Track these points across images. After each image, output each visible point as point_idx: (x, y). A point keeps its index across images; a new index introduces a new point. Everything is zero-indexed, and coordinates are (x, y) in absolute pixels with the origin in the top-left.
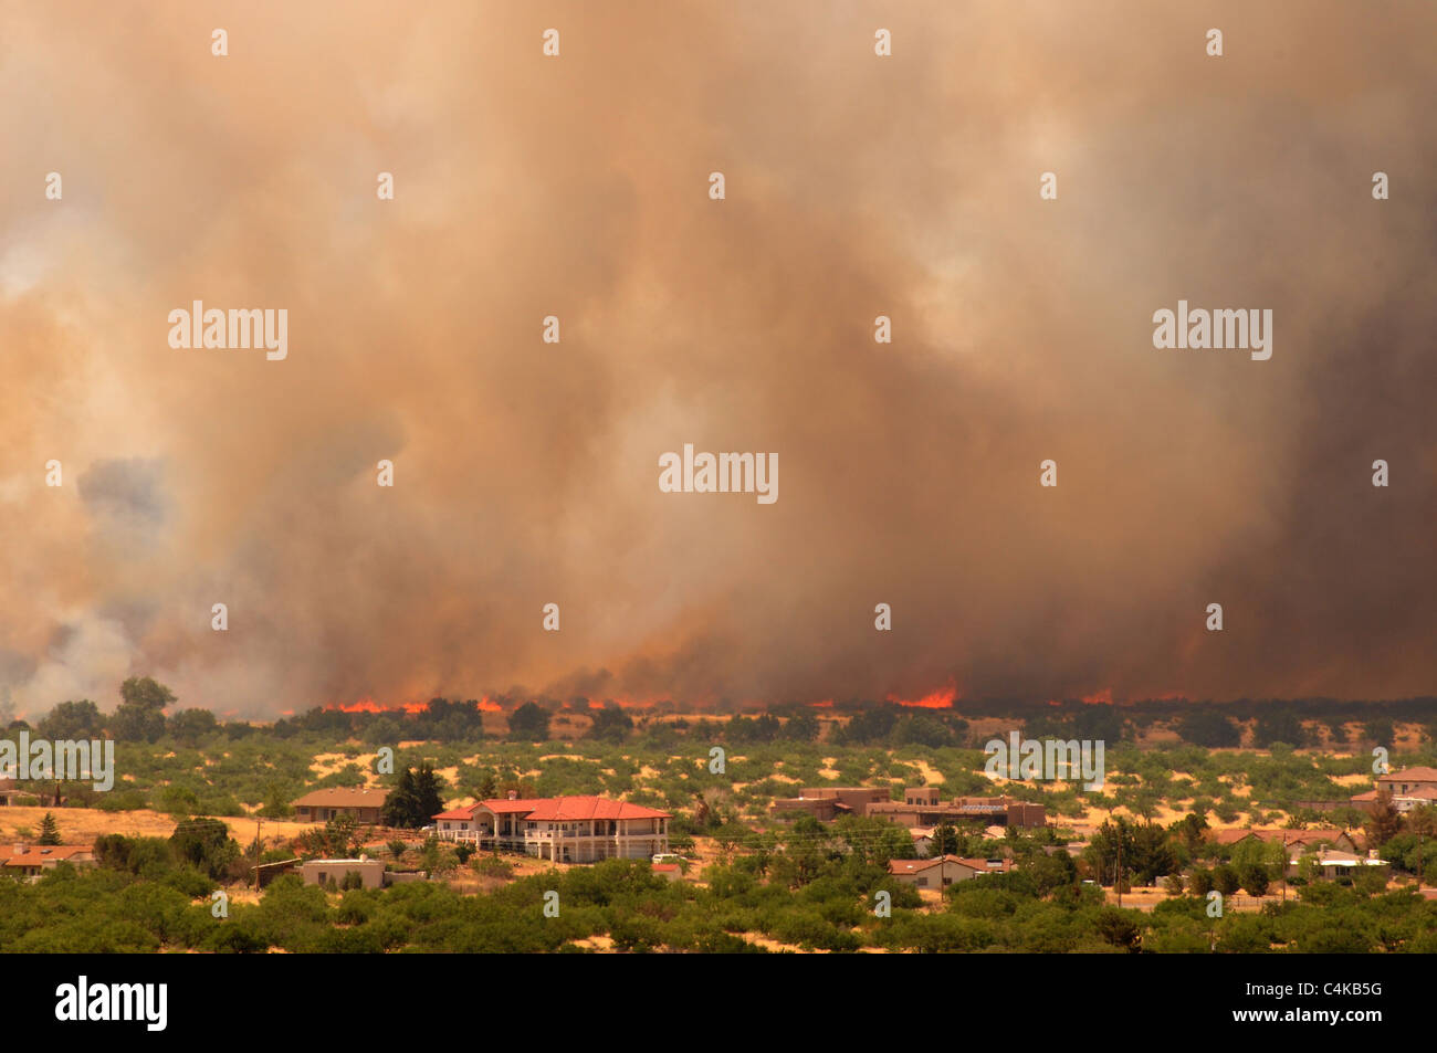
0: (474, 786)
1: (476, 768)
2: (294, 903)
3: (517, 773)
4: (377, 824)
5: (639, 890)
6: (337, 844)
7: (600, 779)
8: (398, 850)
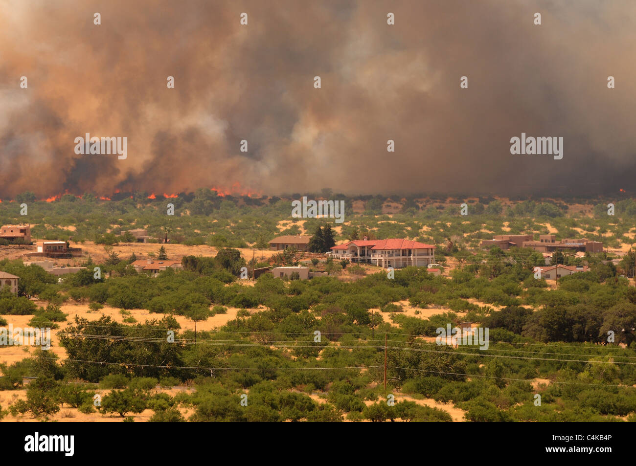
0: (349, 234)
1: (350, 227)
2: (269, 285)
3: (368, 229)
4: (306, 251)
5: (422, 280)
6: (288, 260)
7: (405, 231)
8: (315, 263)
